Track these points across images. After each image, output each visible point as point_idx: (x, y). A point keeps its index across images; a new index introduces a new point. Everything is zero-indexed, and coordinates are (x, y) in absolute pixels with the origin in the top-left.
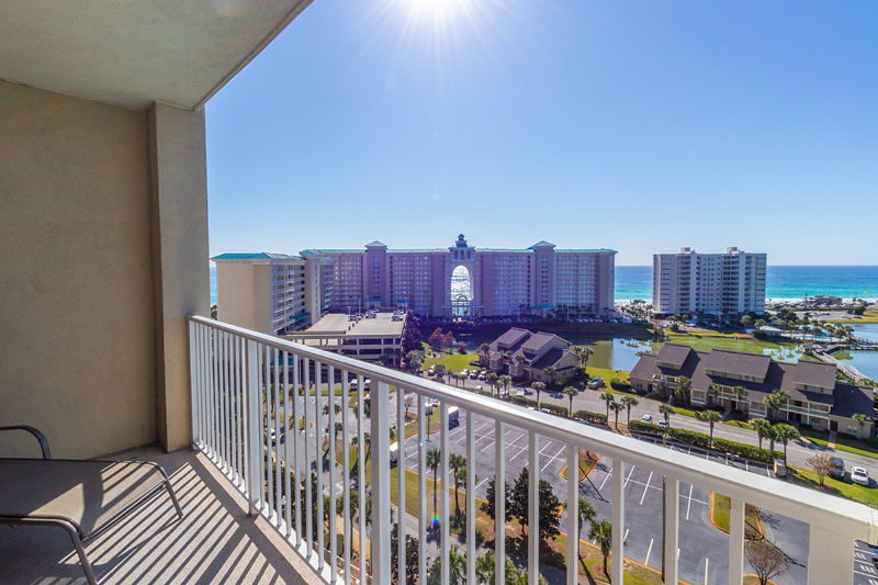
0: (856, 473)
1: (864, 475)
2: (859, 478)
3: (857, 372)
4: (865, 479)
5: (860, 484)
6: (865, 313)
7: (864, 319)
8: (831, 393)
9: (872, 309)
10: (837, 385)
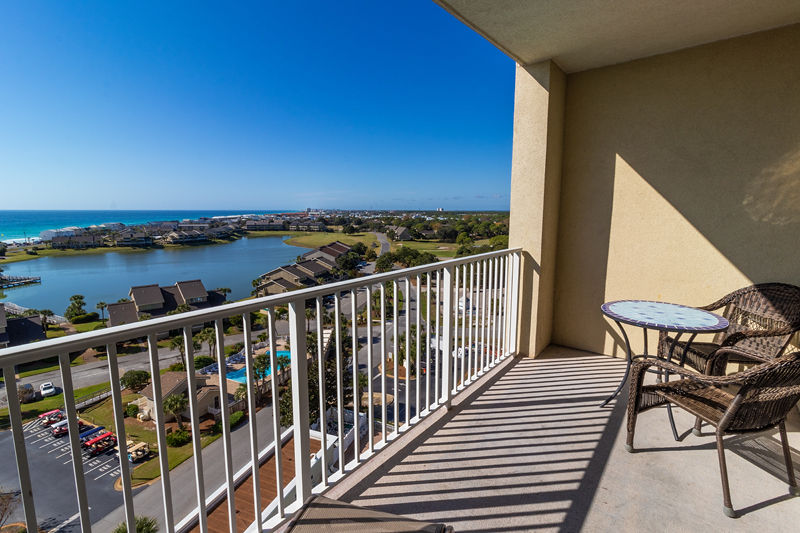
0: (44, 389)
1: (51, 387)
2: (48, 391)
3: (17, 306)
4: (52, 390)
5: (49, 396)
6: (7, 254)
7: (8, 259)
8: (4, 331)
9: (12, 249)
10: (9, 322)
